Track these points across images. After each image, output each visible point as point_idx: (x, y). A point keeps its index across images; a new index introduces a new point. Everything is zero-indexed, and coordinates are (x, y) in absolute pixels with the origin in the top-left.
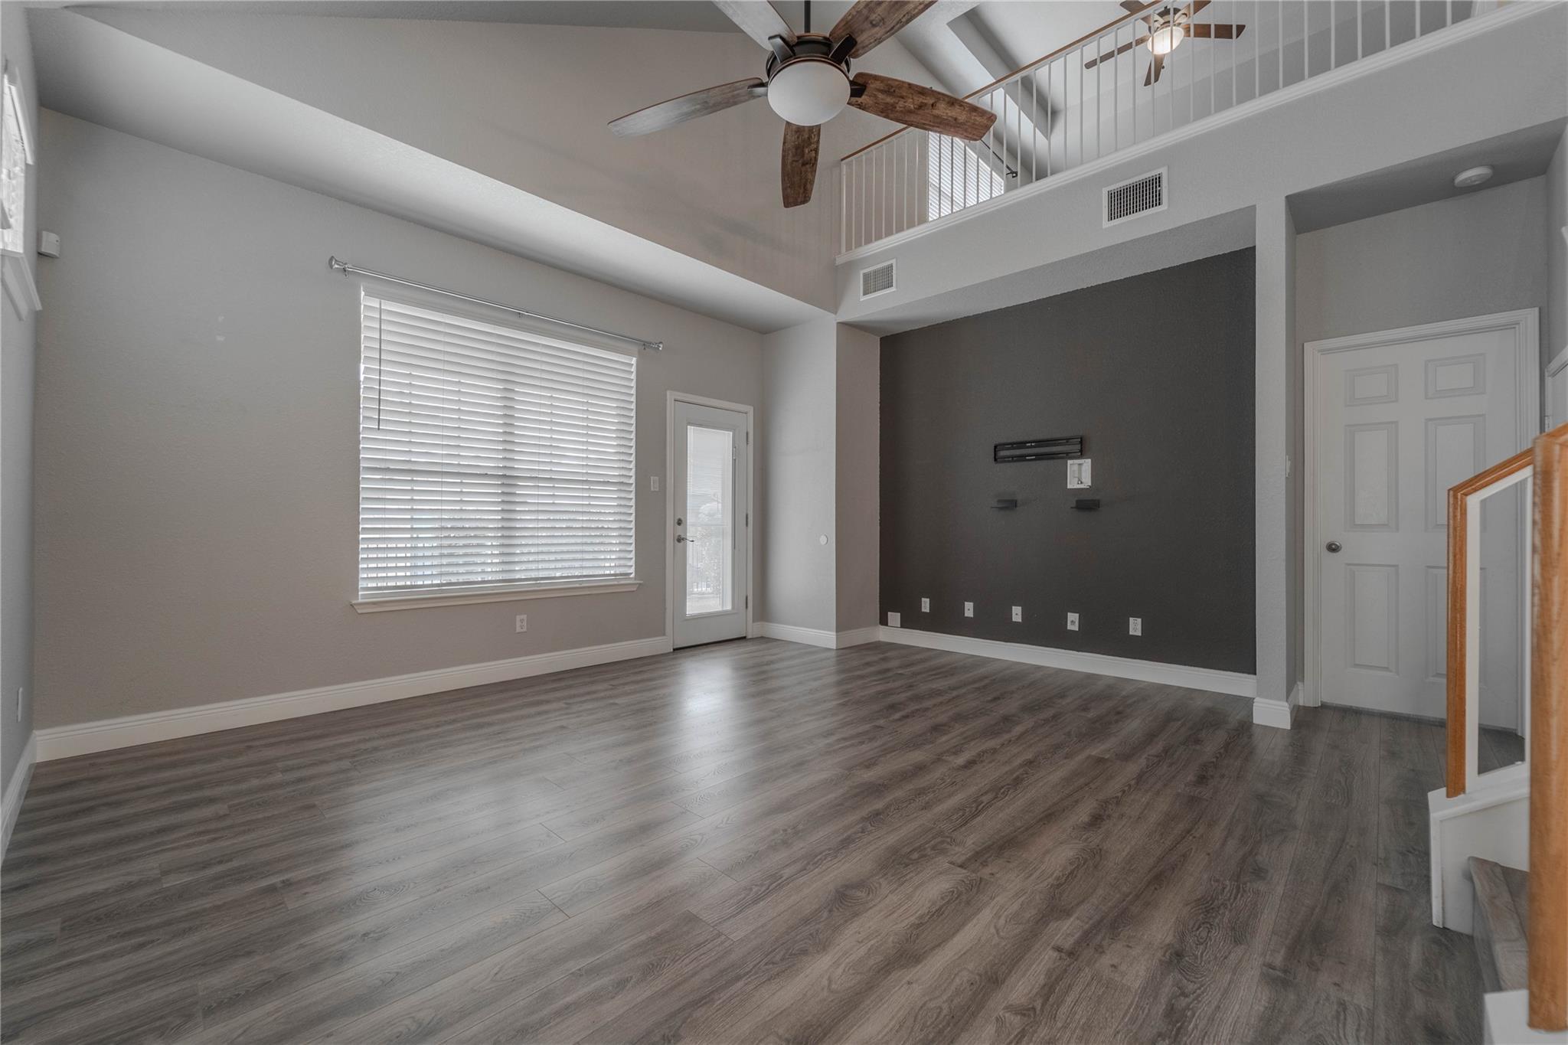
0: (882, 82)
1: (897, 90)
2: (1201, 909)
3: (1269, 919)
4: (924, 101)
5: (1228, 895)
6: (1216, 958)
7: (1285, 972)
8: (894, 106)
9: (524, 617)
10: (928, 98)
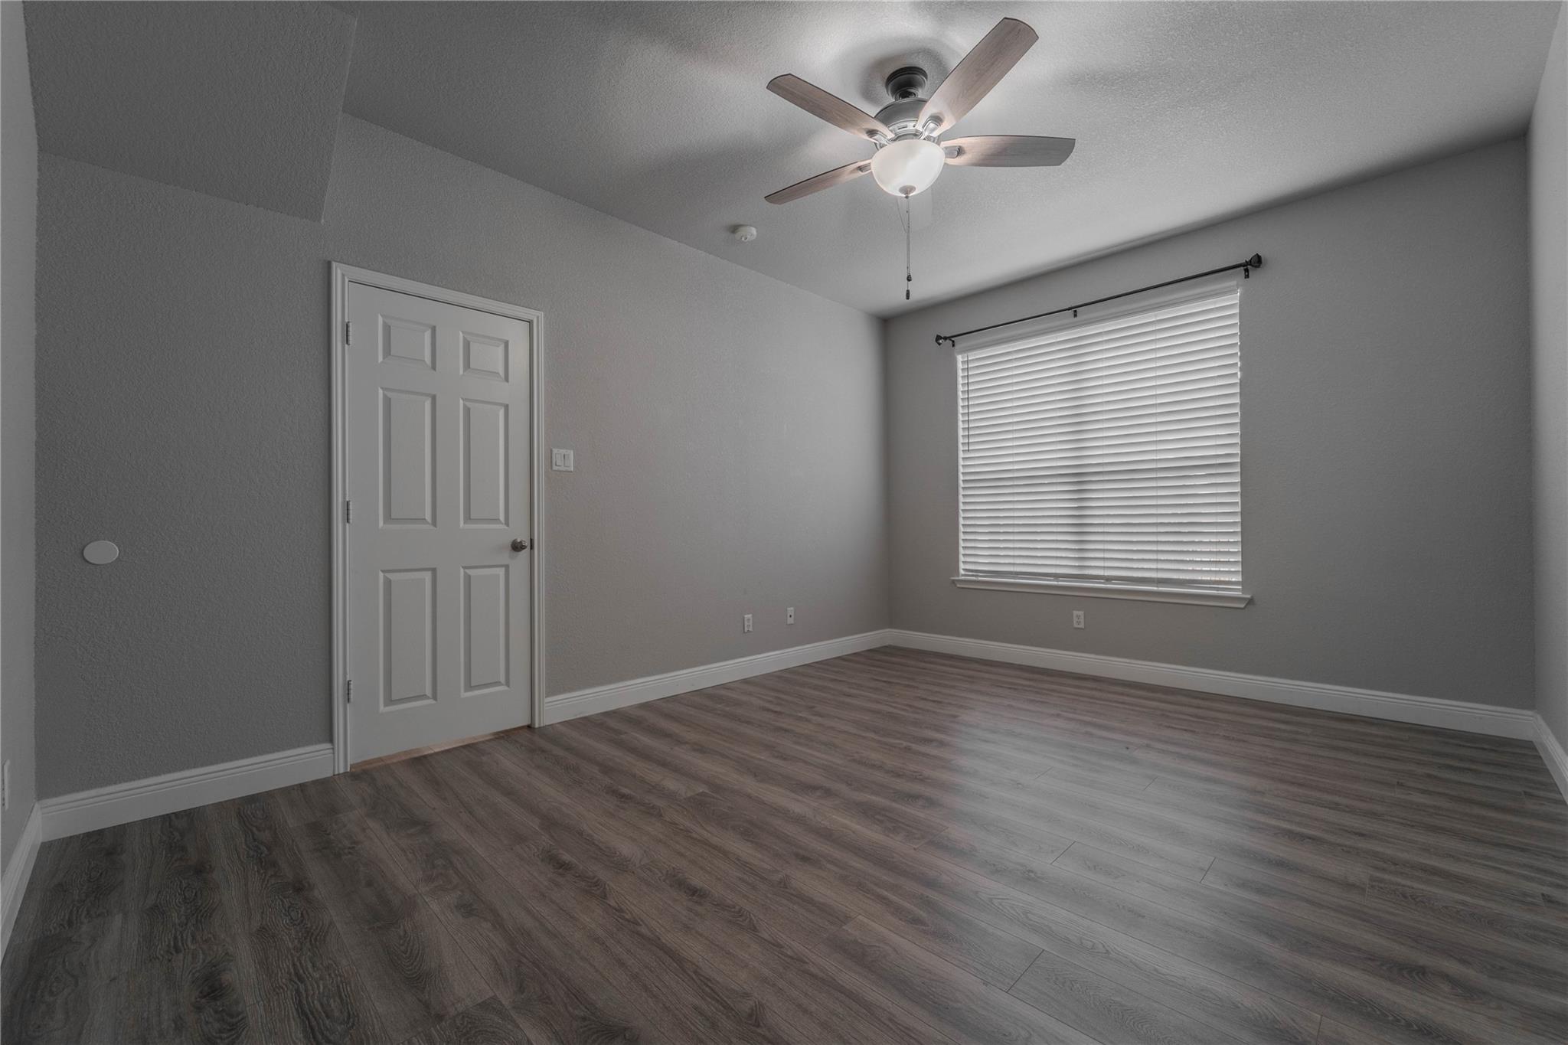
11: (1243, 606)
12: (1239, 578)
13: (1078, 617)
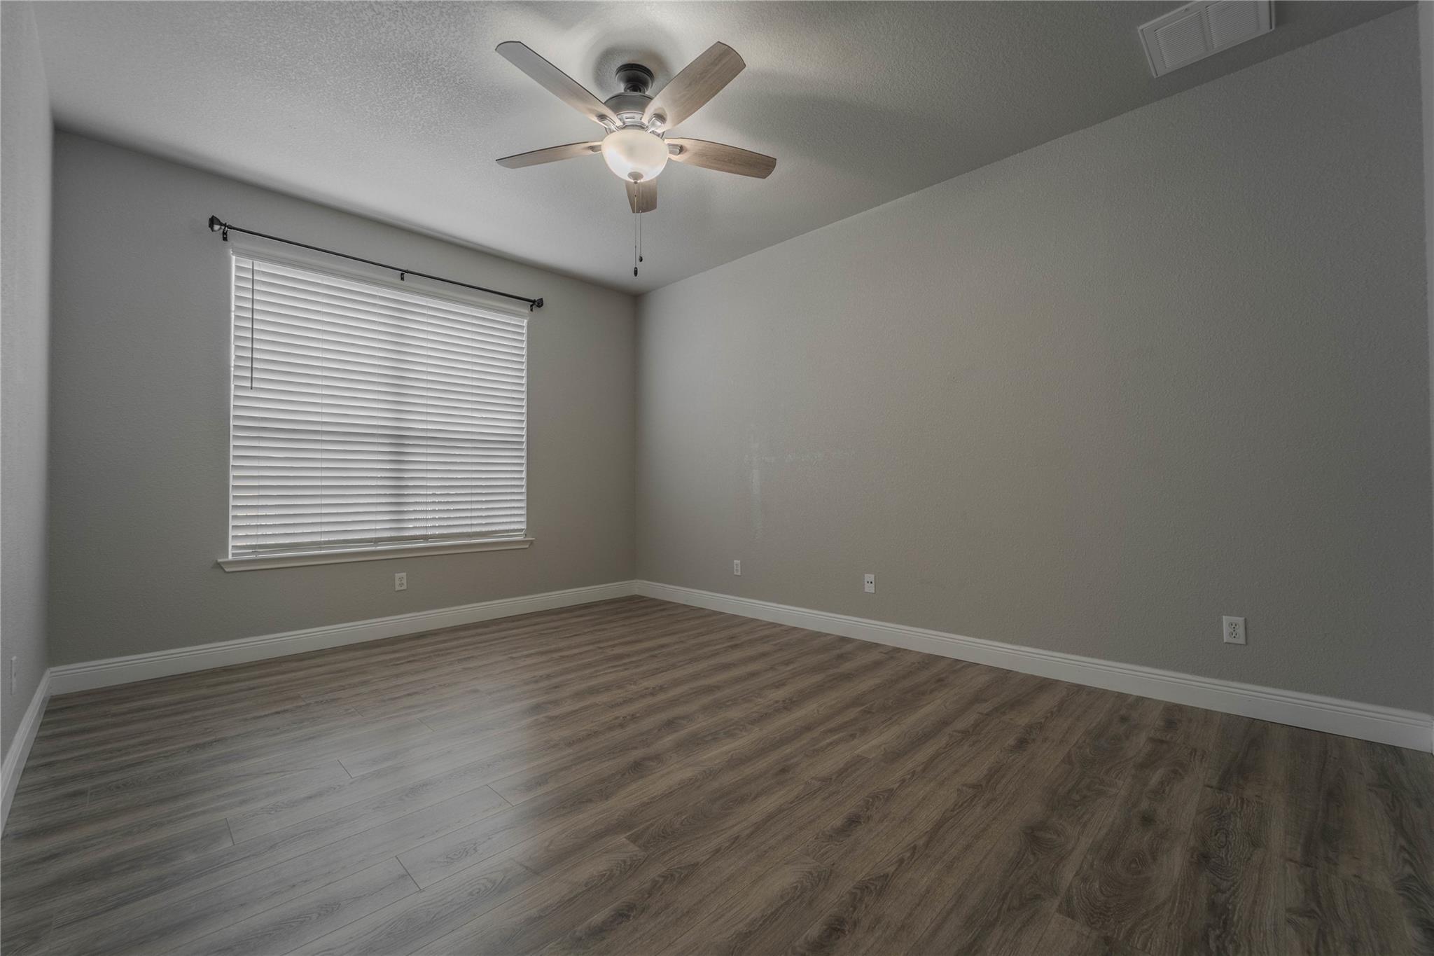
11: (527, 546)
12: (523, 526)
13: (401, 579)
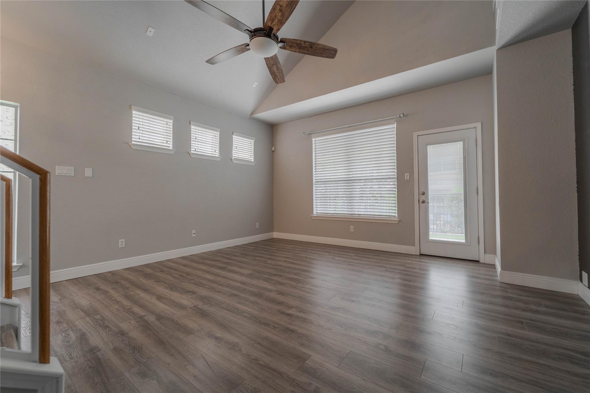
0: (268, 21)
1: (272, 17)
2: (137, 346)
3: (115, 360)
4: (278, 9)
5: (137, 357)
6: (114, 341)
7: (94, 353)
8: (279, 20)
9: (353, 227)
10: (277, 7)
